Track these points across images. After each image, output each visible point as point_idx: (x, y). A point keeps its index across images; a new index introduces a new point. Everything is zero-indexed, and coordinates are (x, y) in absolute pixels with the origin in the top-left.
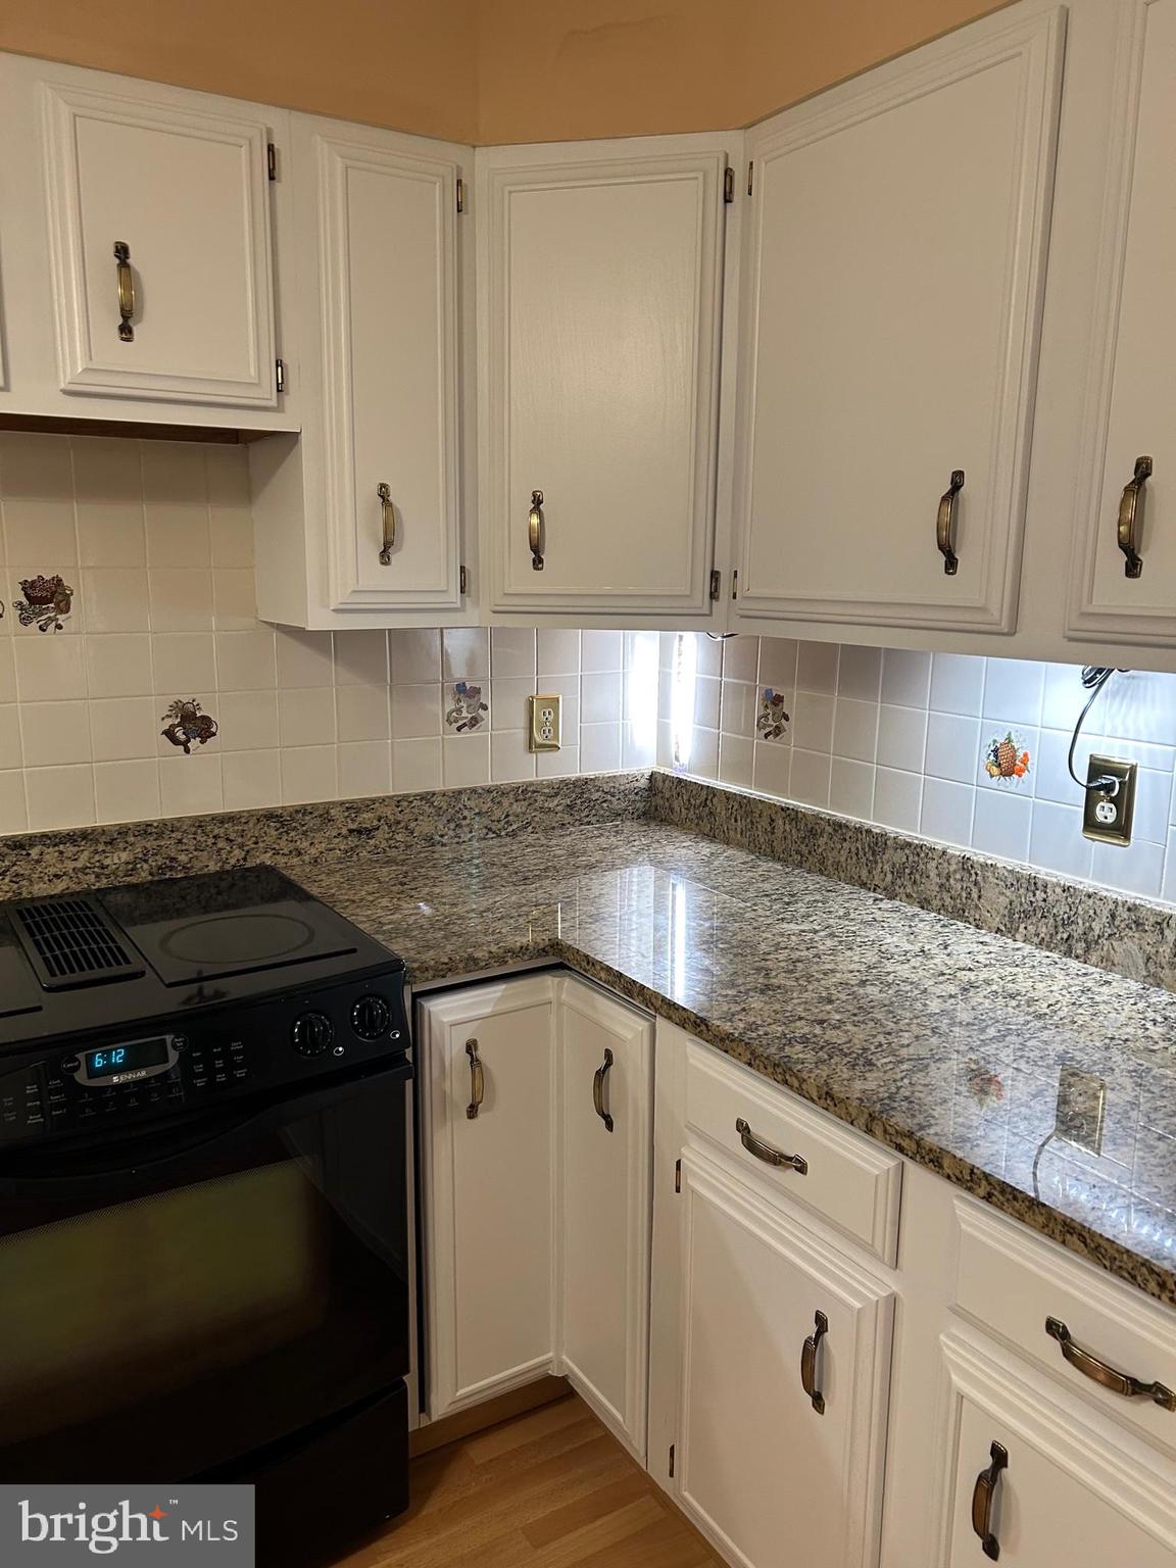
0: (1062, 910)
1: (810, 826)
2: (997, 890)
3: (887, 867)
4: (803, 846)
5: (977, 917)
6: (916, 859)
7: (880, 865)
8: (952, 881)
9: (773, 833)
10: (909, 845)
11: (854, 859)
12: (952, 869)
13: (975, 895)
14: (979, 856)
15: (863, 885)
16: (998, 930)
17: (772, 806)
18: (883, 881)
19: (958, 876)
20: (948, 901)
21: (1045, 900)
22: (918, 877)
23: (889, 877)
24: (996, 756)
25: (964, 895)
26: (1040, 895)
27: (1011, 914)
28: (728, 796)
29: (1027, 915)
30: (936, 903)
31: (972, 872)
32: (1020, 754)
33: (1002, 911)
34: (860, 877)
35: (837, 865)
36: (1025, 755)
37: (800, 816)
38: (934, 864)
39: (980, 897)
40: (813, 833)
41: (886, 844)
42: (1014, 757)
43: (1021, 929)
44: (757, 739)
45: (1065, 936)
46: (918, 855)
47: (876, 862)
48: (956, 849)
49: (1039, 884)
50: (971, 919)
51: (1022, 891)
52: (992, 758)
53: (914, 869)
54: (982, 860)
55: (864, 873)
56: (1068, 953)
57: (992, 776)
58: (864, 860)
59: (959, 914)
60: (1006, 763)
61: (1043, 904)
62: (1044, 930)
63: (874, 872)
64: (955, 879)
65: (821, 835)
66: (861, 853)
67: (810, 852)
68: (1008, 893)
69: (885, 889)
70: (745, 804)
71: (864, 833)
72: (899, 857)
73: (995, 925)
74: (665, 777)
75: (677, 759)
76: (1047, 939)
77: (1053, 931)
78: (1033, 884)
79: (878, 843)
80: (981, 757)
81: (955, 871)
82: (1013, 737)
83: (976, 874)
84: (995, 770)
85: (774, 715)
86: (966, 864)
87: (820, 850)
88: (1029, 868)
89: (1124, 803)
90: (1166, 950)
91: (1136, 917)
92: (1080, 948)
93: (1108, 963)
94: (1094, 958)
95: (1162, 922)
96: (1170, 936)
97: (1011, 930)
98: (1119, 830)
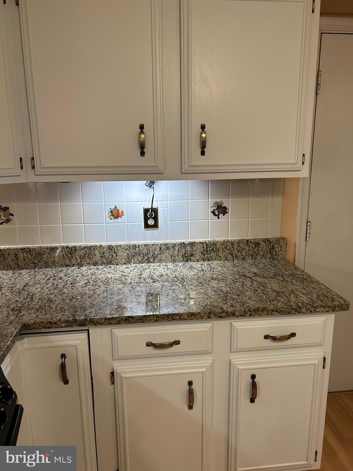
0: (145, 251)
1: (37, 252)
2: (123, 252)
4: (35, 260)
5: (116, 262)
6: (90, 251)
7: (74, 257)
8: (105, 254)
10: (87, 247)
11: (62, 259)
12: (105, 250)
13: (115, 256)
14: (114, 244)
15: (67, 266)
16: (124, 263)
18: (77, 262)
19: (108, 252)
20: (105, 260)
21: (139, 250)
22: (91, 256)
23: (79, 260)
24: (112, 213)
25: (111, 257)
26: (137, 249)
27: (128, 258)
29: (134, 256)
30: (101, 262)
31: (113, 249)
32: (120, 211)
33: (125, 257)
34: (65, 264)
36: (122, 211)
37: (31, 250)
38: (97, 251)
39: (116, 256)
40: (40, 254)
41: (76, 249)
42: (118, 212)
43: (133, 260)
45: (147, 258)
46: (91, 249)
47: (72, 257)
48: (105, 244)
49: (137, 246)
50: (114, 263)
51: (131, 250)
52: (110, 214)
53: (90, 254)
54: (116, 245)
55: (67, 262)
56: (149, 262)
57: (111, 219)
58: (67, 257)
59: (110, 263)
60: (116, 214)
61: (139, 251)
62: (140, 258)
63: (72, 260)
64: (107, 253)
65: (44, 254)
66: (65, 255)
67: (39, 262)
68: (126, 252)
69: (78, 264)
71: (65, 248)
72: (82, 252)
73: (123, 262)
76: (141, 260)
77: (143, 258)
78: (135, 246)
80: (107, 213)
81: (106, 251)
82: (117, 206)
83: (114, 249)
84: (112, 217)
86: (110, 248)
87: (44, 259)
88: (133, 243)
89: (156, 219)
90: (176, 252)
91: (167, 247)
92: (152, 260)
93: (161, 261)
94: (156, 261)
95: (174, 246)
96: (176, 248)
97: (129, 262)
98: (156, 226)
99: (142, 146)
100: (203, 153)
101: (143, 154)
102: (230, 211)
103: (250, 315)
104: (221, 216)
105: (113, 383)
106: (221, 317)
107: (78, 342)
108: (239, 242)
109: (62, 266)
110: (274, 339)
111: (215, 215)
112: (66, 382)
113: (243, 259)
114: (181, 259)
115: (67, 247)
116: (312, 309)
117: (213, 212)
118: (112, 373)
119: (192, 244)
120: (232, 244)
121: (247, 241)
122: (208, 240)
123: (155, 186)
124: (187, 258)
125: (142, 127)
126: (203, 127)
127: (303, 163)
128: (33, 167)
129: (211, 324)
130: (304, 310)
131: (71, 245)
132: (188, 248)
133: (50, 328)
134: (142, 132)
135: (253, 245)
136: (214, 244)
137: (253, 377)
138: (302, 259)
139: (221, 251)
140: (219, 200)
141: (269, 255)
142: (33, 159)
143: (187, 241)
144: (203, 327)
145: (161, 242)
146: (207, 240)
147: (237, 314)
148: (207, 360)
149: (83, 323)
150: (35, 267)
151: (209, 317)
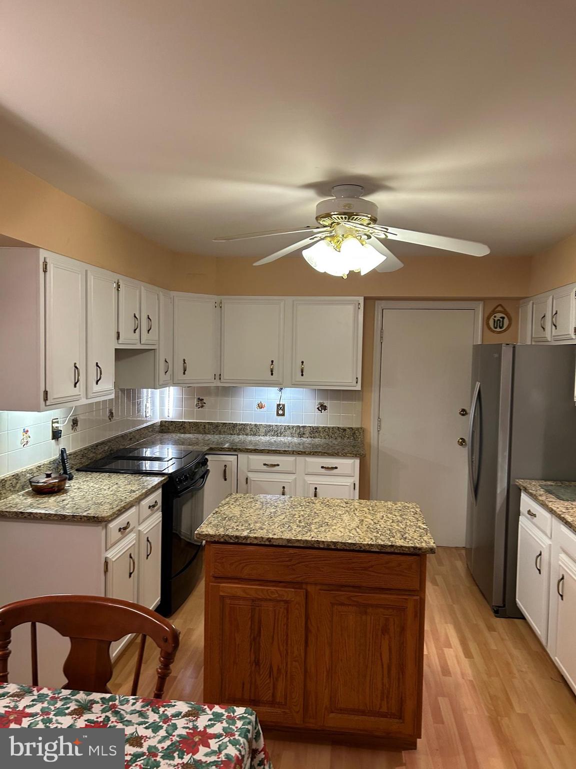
0: (276, 429)
2: (263, 429)
3: (237, 430)
4: (214, 430)
5: (259, 434)
9: (205, 428)
10: (243, 424)
11: (228, 430)
14: (258, 423)
15: (231, 434)
17: (204, 422)
18: (236, 432)
19: (254, 428)
20: (252, 433)
22: (245, 430)
24: (258, 405)
25: (256, 431)
26: (271, 427)
27: (266, 432)
28: (190, 423)
29: (269, 432)
30: (250, 433)
32: (263, 404)
33: (264, 432)
35: (224, 432)
37: (213, 423)
38: (249, 427)
39: (259, 431)
40: (217, 426)
41: (237, 425)
43: (268, 434)
44: (196, 409)
45: (276, 433)
46: (245, 426)
47: (234, 429)
48: (253, 423)
50: (257, 435)
51: (268, 428)
53: (244, 428)
55: (232, 432)
56: (277, 436)
59: (255, 435)
60: (260, 406)
61: (272, 429)
62: (272, 433)
63: (234, 431)
65: (220, 426)
66: (230, 428)
67: (216, 431)
68: (265, 429)
69: (237, 434)
70: (196, 424)
72: (240, 427)
73: (263, 435)
74: (166, 422)
75: (168, 416)
76: (273, 435)
77: (274, 433)
78: (270, 426)
79: (235, 425)
80: (256, 406)
82: (262, 402)
83: (258, 427)
84: (258, 408)
85: (201, 403)
86: (256, 425)
87: (219, 430)
88: (268, 424)
89: (283, 410)
90: (294, 431)
91: (289, 427)
92: (279, 435)
93: (285, 436)
94: (282, 435)
95: (293, 427)
96: (294, 429)
97: (266, 435)
98: (283, 415)
99: (272, 371)
100: (302, 375)
101: (272, 374)
102: (328, 408)
103: (313, 454)
104: (323, 411)
105: (247, 483)
106: (299, 454)
107: (232, 459)
108: (333, 428)
109: (228, 434)
110: (327, 468)
111: (319, 410)
112: (225, 480)
113: (336, 439)
114: (297, 436)
115: (232, 423)
116: (344, 454)
117: (318, 408)
118: (247, 478)
119: (304, 427)
120: (329, 429)
121: (338, 427)
122: (316, 425)
123: (283, 391)
124: (301, 435)
125: (272, 362)
126: (303, 362)
127: (357, 383)
128: (220, 379)
129: (294, 458)
130: (340, 454)
131: (234, 422)
132: (301, 429)
133: (221, 451)
134: (272, 364)
135: (342, 431)
136: (318, 428)
137: (316, 488)
138: (376, 443)
139: (322, 433)
140: (322, 401)
141: (352, 438)
142: (220, 375)
143: (301, 425)
144: (290, 459)
145: (286, 425)
146: (313, 425)
147: (307, 453)
148: (293, 477)
149: (235, 450)
150: (214, 434)
151: (293, 454)
